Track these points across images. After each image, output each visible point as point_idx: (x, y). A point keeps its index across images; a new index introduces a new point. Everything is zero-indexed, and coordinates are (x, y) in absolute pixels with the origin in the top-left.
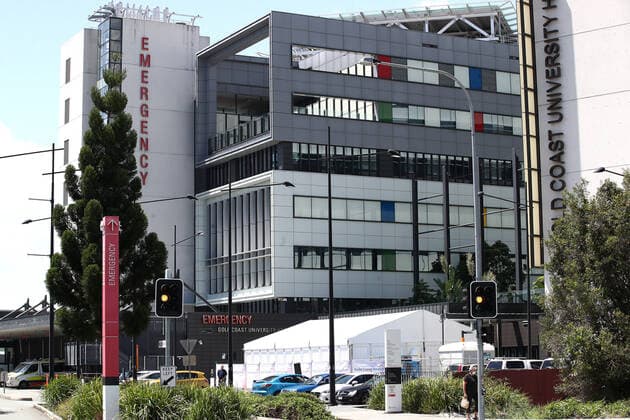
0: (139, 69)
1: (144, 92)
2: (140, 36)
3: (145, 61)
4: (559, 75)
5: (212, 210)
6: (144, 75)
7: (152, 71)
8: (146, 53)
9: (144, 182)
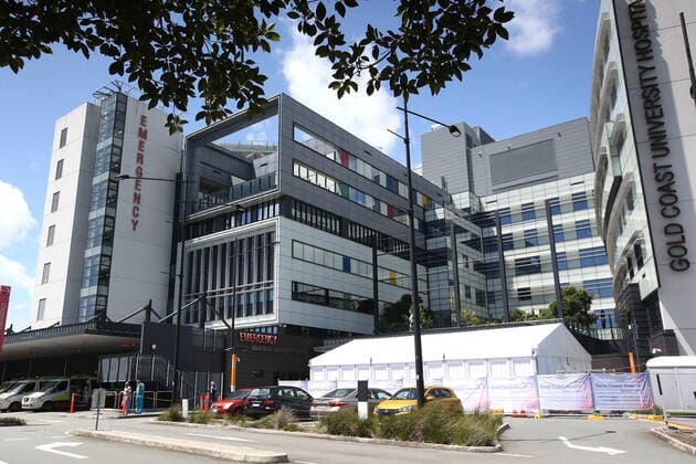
0: (138, 140)
1: (140, 158)
2: (140, 115)
3: (143, 134)
4: (662, 116)
5: (196, 257)
6: (141, 144)
7: (147, 143)
8: (144, 128)
9: (134, 229)
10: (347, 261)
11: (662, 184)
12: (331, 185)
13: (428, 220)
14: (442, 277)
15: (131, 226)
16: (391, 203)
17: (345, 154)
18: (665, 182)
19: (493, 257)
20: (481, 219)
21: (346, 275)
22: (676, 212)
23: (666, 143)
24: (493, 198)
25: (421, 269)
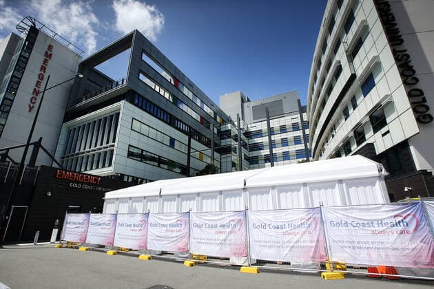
1: (43, 69)
2: (47, 45)
3: (48, 55)
5: (72, 131)
6: (46, 61)
8: (49, 52)
9: (30, 111)
10: (172, 141)
11: (400, 63)
12: (167, 95)
13: (222, 130)
14: (228, 160)
15: (28, 109)
16: (202, 115)
17: (176, 80)
18: (403, 61)
19: (255, 154)
20: (249, 135)
21: (171, 149)
22: (415, 81)
23: (401, 36)
24: (254, 125)
25: (217, 155)
